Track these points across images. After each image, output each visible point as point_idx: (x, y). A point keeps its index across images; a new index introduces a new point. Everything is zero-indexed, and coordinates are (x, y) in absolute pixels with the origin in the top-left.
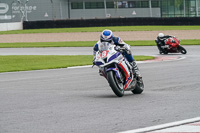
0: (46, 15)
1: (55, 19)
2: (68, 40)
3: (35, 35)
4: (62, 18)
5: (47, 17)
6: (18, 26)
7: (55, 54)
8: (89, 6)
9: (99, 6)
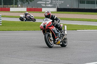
1: (72, 8)
2: (78, 18)
4: (75, 8)
5: (68, 6)
6: (55, 10)
7: (71, 24)
8: (88, 3)
9: (93, 3)
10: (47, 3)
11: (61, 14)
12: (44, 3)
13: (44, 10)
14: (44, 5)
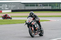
0: (18, 8)
3: (15, 14)
4: (23, 9)
5: (18, 9)
6: (10, 11)
8: (31, 6)
9: (34, 6)
10: (5, 7)
11: (14, 14)
12: (3, 7)
13: (3, 11)
14: (3, 9)
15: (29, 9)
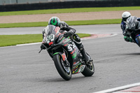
15: (30, 3)
